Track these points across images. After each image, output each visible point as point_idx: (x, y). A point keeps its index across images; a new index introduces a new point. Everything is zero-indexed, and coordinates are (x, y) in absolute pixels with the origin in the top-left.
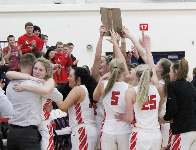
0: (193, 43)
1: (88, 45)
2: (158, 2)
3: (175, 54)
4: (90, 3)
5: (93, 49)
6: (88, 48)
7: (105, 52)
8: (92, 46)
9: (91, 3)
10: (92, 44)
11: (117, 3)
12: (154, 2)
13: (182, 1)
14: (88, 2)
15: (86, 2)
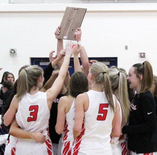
0: (126, 48)
1: (11, 49)
2: (88, 3)
3: (107, 60)
4: (13, 3)
5: (16, 54)
6: (11, 53)
7: (30, 58)
8: (15, 50)
9: (15, 3)
10: (16, 49)
11: (43, 3)
12: (84, 3)
13: (115, 1)
14: (11, 2)
15: (10, 3)
